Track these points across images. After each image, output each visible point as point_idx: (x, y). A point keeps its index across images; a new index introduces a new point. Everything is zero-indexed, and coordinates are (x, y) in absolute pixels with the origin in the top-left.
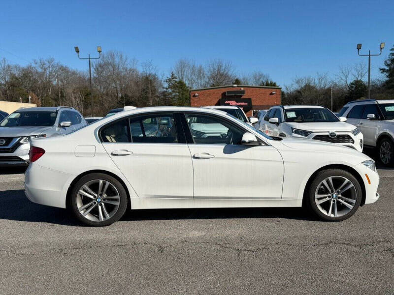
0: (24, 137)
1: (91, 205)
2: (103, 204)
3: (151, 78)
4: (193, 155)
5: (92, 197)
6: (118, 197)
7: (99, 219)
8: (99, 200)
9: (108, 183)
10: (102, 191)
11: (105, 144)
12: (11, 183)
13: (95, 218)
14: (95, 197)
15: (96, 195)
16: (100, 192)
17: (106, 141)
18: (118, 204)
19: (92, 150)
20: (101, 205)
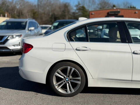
0: (10, 36)
1: (62, 83)
2: (70, 82)
3: (67, 4)
4: (133, 52)
5: (63, 77)
6: (80, 78)
7: (67, 92)
8: (67, 79)
9: (73, 69)
10: (69, 74)
11: (72, 43)
12: (4, 63)
13: (65, 91)
14: (64, 77)
15: (65, 76)
16: (68, 74)
17: (72, 40)
18: (79, 83)
19: (63, 46)
20: (68, 83)
